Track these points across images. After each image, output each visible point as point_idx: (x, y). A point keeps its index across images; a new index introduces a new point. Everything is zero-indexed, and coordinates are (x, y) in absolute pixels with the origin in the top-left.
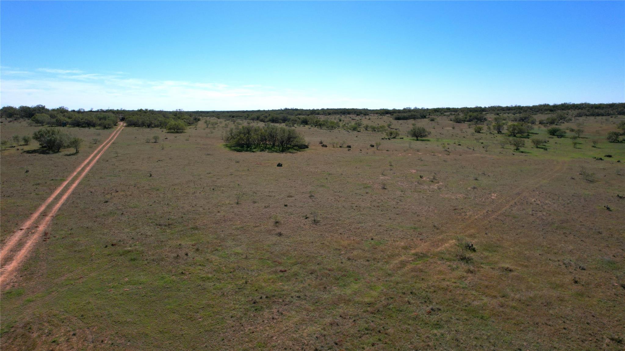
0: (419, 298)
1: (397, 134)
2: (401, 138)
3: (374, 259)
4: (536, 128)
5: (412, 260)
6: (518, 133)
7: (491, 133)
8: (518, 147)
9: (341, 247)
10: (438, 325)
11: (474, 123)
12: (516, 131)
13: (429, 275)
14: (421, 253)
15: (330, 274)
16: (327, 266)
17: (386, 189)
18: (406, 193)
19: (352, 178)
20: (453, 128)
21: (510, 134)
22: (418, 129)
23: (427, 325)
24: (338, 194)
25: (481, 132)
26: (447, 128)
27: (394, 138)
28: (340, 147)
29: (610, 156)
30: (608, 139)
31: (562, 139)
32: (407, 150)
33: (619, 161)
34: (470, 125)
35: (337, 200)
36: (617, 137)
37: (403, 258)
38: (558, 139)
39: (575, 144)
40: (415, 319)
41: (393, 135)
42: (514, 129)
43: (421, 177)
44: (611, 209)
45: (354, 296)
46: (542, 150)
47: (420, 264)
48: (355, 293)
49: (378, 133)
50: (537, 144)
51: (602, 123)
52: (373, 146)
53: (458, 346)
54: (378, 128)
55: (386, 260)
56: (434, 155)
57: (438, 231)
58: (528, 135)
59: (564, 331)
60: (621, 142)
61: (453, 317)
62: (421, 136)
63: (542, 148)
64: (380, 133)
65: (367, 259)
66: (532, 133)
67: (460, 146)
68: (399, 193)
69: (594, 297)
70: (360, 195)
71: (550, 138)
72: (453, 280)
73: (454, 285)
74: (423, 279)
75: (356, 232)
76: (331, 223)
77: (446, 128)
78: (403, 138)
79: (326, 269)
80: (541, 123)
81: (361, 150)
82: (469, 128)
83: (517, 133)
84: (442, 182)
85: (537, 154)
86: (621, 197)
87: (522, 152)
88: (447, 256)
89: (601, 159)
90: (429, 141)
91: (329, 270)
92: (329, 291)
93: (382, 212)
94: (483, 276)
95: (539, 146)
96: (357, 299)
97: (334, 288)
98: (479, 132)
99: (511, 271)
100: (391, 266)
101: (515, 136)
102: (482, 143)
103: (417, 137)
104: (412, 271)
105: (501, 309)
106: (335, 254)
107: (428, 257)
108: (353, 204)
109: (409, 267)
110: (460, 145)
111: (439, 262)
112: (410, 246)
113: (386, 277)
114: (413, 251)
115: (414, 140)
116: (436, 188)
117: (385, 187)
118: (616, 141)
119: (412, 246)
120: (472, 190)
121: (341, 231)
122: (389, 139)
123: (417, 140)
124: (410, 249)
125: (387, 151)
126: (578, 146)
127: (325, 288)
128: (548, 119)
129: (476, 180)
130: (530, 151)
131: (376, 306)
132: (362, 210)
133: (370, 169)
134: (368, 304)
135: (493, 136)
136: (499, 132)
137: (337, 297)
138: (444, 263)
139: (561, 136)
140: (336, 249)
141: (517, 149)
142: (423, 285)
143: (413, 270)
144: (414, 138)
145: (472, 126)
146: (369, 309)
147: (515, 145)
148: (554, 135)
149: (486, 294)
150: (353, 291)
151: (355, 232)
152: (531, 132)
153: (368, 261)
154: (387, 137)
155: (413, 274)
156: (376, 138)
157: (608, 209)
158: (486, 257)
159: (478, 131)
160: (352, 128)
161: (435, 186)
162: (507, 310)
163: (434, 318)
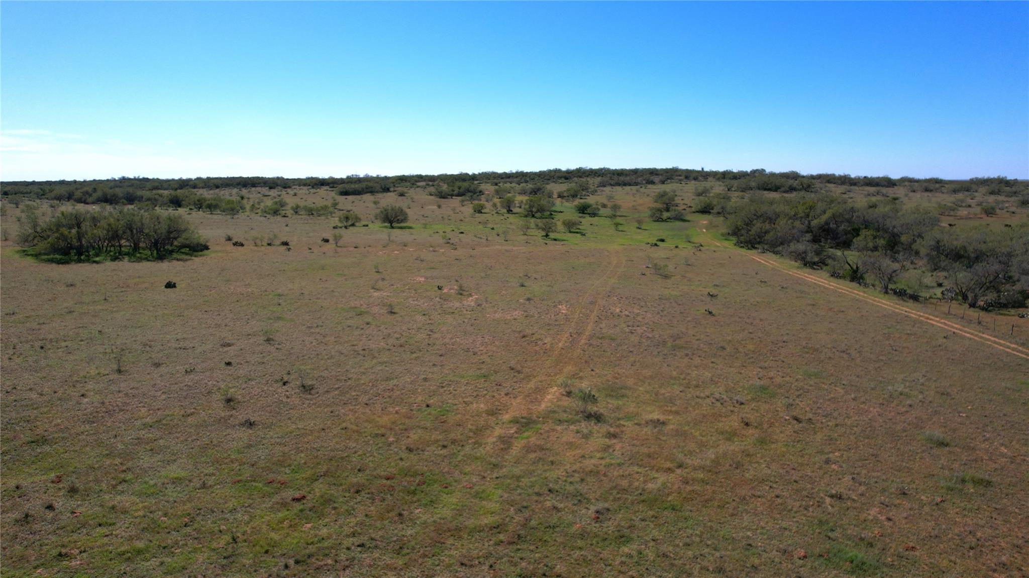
0: (567, 497)
1: (358, 219)
2: (364, 226)
3: (454, 442)
4: (558, 204)
5: (516, 432)
6: (538, 211)
7: (497, 213)
8: (549, 232)
9: (382, 431)
10: (622, 538)
11: (468, 198)
12: (534, 210)
13: (557, 454)
14: (522, 418)
15: (393, 485)
16: (378, 471)
17: (394, 313)
18: (432, 317)
19: (325, 299)
20: (439, 207)
21: (526, 213)
22: (392, 209)
23: (607, 543)
24: (317, 330)
25: (483, 211)
26: (430, 207)
27: (353, 225)
28: (269, 244)
29: (663, 240)
30: (652, 216)
31: (596, 218)
33: (677, 247)
34: (463, 201)
35: (322, 342)
36: (661, 215)
37: (498, 431)
38: (591, 219)
39: (617, 225)
40: (582, 536)
41: (350, 221)
42: (531, 207)
43: (440, 288)
44: (714, 312)
45: (461, 519)
46: (579, 235)
47: (531, 437)
48: (459, 512)
49: (319, 218)
50: (571, 227)
51: (634, 195)
52: (327, 241)
53: (673, 565)
54: (318, 210)
55: (473, 440)
56: (434, 251)
57: (522, 376)
58: (551, 214)
59: (779, 501)
60: (665, 221)
61: (634, 518)
62: (399, 221)
63: (577, 233)
64: (323, 217)
65: (441, 443)
66: (556, 212)
67: (462, 235)
68: (419, 318)
69: (777, 441)
70: (357, 328)
71: (580, 217)
72: (598, 455)
73: (603, 462)
74: (552, 463)
75: (393, 398)
76: (337, 386)
77: (427, 208)
78: (367, 226)
79: (381, 477)
80: (560, 196)
81: (310, 249)
82: (463, 206)
83: (536, 212)
84: (476, 294)
85: (574, 239)
86: (712, 296)
87: (555, 240)
88: (564, 416)
89: (656, 245)
90: (410, 228)
91: (388, 479)
92: (410, 519)
93: (414, 355)
94: (633, 440)
95: (572, 230)
96: (471, 523)
97: (417, 511)
98: (480, 212)
99: (664, 423)
100: (488, 448)
101: (533, 216)
102: (493, 229)
103: (391, 222)
104: (528, 452)
105: (689, 488)
106: (380, 445)
107: (535, 422)
108: (353, 345)
109: (517, 447)
110: (462, 233)
111: (559, 428)
112: (497, 409)
113: (492, 470)
114: (507, 417)
115: (386, 227)
116: (473, 304)
117: (393, 311)
118: (659, 220)
119: (499, 408)
120: (527, 302)
121: (364, 399)
122: (346, 227)
123: (392, 227)
124: (500, 414)
125: (355, 247)
126: (620, 228)
127: (400, 515)
128: (568, 190)
129: (523, 286)
130: (565, 238)
131: (511, 528)
132: (377, 355)
133: (346, 280)
134: (494, 528)
135: (502, 218)
136: (510, 211)
137: (432, 528)
138: (566, 429)
139: (594, 215)
140: (377, 435)
141: (547, 236)
142: (560, 472)
143: (528, 449)
144: (386, 224)
145: (465, 203)
146: (502, 537)
147: (543, 229)
148: (583, 213)
149: (656, 468)
150: (454, 509)
151: (390, 397)
152: (554, 209)
153: (444, 447)
154: (340, 225)
155: (532, 456)
156: (325, 227)
157: (710, 313)
158: (618, 408)
159: (479, 210)
160: (272, 212)
161: (470, 302)
162: (697, 487)
163: (610, 527)
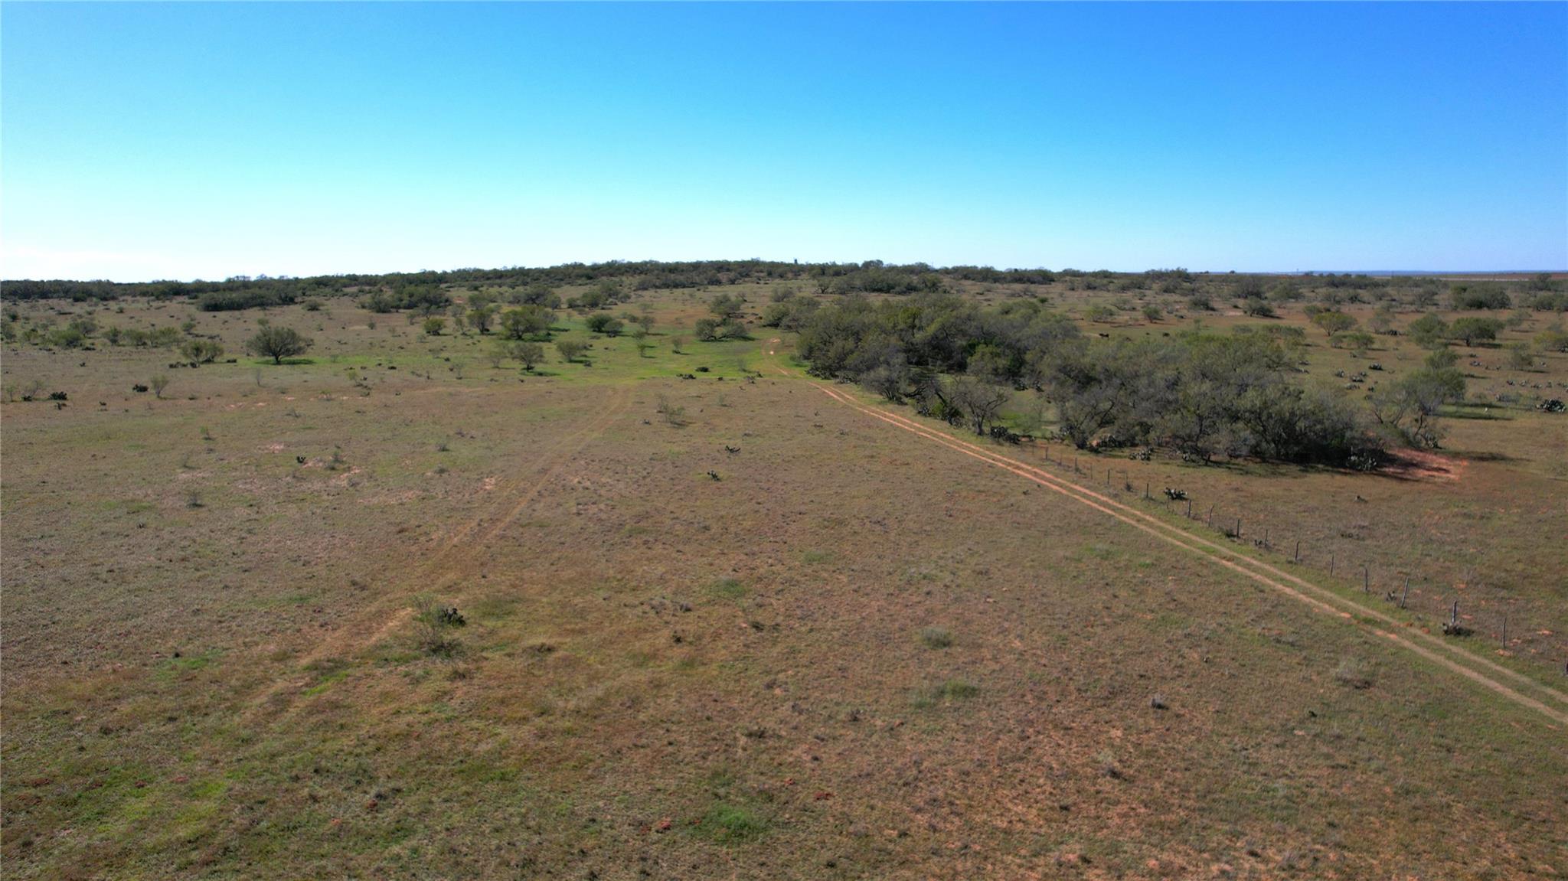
0: (341, 779)
1: (217, 351)
2: (229, 361)
3: (192, 710)
4: (563, 317)
5: (307, 685)
6: (527, 330)
7: (464, 334)
8: (530, 362)
9: (72, 704)
10: (400, 831)
11: (421, 312)
12: (521, 328)
13: (357, 712)
14: (328, 661)
15: (41, 794)
16: (24, 776)
17: (200, 506)
18: (263, 509)
19: (82, 489)
20: (372, 326)
21: (509, 333)
22: (277, 333)
23: (372, 842)
24: (41, 544)
25: (441, 332)
26: (357, 328)
27: (208, 361)
28: (27, 399)
29: (705, 370)
30: (699, 334)
31: (618, 338)
32: (252, 392)
33: (720, 379)
34: (412, 317)
35: (37, 564)
36: (712, 330)
37: (280, 685)
38: (609, 339)
39: (643, 348)
40: (335, 836)
41: (204, 354)
42: (517, 323)
43: (301, 460)
44: (720, 476)
45: (141, 835)
46: (580, 366)
47: (328, 690)
48: (143, 826)
49: (155, 350)
50: (571, 353)
51: (684, 301)
52: (143, 389)
53: (457, 864)
54: (152, 337)
55: (229, 704)
56: (328, 400)
57: (366, 593)
58: (549, 334)
59: (670, 749)
60: (719, 340)
61: (434, 799)
62: (288, 353)
63: (581, 362)
64: (161, 349)
65: (168, 715)
66: (557, 330)
67: (393, 371)
68: (241, 512)
69: (711, 660)
70: (118, 535)
71: (593, 338)
72: (421, 708)
73: (425, 718)
74: (342, 726)
75: (121, 647)
76: (21, 637)
77: (352, 328)
78: (235, 361)
79: (25, 784)
80: (572, 305)
81: (104, 404)
82: (412, 324)
83: (523, 332)
84: (360, 466)
85: (572, 375)
86: (732, 451)
87: (541, 374)
88: (397, 652)
89: (691, 377)
90: (309, 362)
91: (37, 785)
92: (43, 849)
93: (199, 574)
94: (490, 680)
95: (573, 358)
96: (149, 841)
97: (64, 833)
98: (436, 333)
99: (550, 650)
100: (248, 714)
101: (520, 338)
102: (447, 360)
103: (276, 355)
104: (310, 713)
105: (542, 744)
106: (53, 730)
107: (347, 665)
108: (96, 565)
109: (300, 704)
110: (393, 368)
111: (379, 672)
112: (293, 650)
113: (236, 749)
114: (305, 661)
115: (267, 363)
116: (345, 483)
117: (199, 502)
118: (711, 339)
119: (299, 648)
120: (438, 476)
121: (68, 653)
122: (193, 365)
123: (278, 363)
124: (296, 657)
125: (191, 399)
126: (648, 352)
127: (28, 844)
128: (585, 296)
129: (444, 450)
130: (557, 372)
131: (218, 840)
132: (130, 577)
133: (142, 455)
134: (190, 842)
135: (470, 341)
136: (484, 331)
137: (76, 858)
138: (391, 672)
139: (614, 333)
140: (55, 713)
141: (529, 368)
142: (346, 742)
143: (313, 709)
144: (267, 358)
145: (417, 319)
146: (194, 856)
147: (523, 359)
148: (600, 331)
149: (504, 719)
150: (134, 821)
151: (116, 647)
152: (553, 326)
153: (172, 719)
154: (184, 361)
155: (313, 719)
156: (150, 365)
157: (714, 476)
158: (492, 632)
159: (435, 331)
160: (63, 341)
161: (342, 480)
162: (556, 743)
163: (388, 816)
